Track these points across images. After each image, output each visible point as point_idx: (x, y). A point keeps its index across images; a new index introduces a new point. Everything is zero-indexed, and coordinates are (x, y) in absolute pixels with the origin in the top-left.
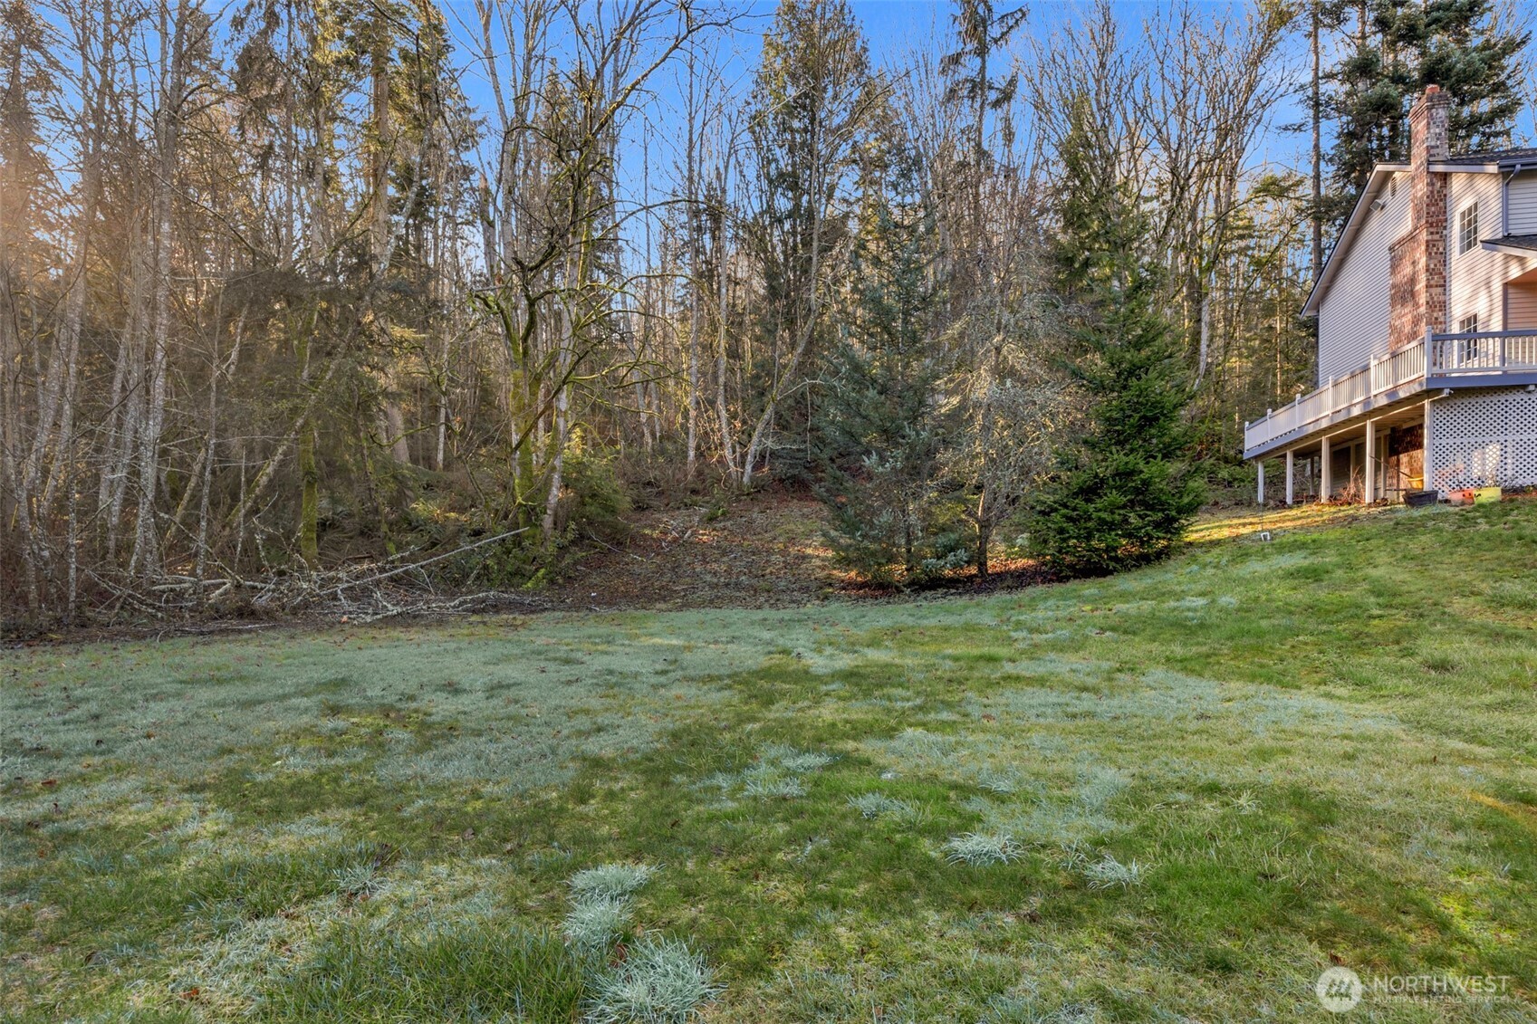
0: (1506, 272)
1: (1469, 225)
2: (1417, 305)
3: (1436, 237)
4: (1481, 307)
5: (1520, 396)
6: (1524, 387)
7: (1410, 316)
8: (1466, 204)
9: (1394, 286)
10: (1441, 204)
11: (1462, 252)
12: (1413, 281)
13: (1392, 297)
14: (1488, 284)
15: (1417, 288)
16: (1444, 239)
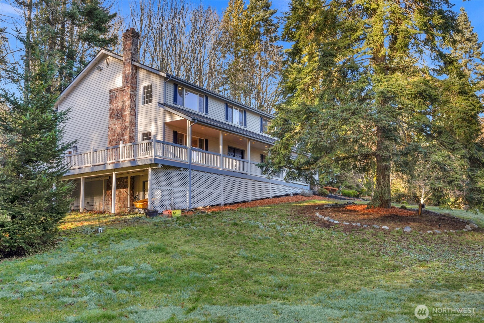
0: (164, 118)
1: (147, 93)
2: (124, 121)
3: (133, 93)
4: (152, 129)
5: (178, 172)
6: (179, 168)
7: (120, 125)
8: (146, 84)
9: (111, 109)
10: (135, 80)
11: (144, 103)
12: (122, 109)
13: (110, 114)
14: (156, 121)
15: (125, 113)
16: (135, 95)
